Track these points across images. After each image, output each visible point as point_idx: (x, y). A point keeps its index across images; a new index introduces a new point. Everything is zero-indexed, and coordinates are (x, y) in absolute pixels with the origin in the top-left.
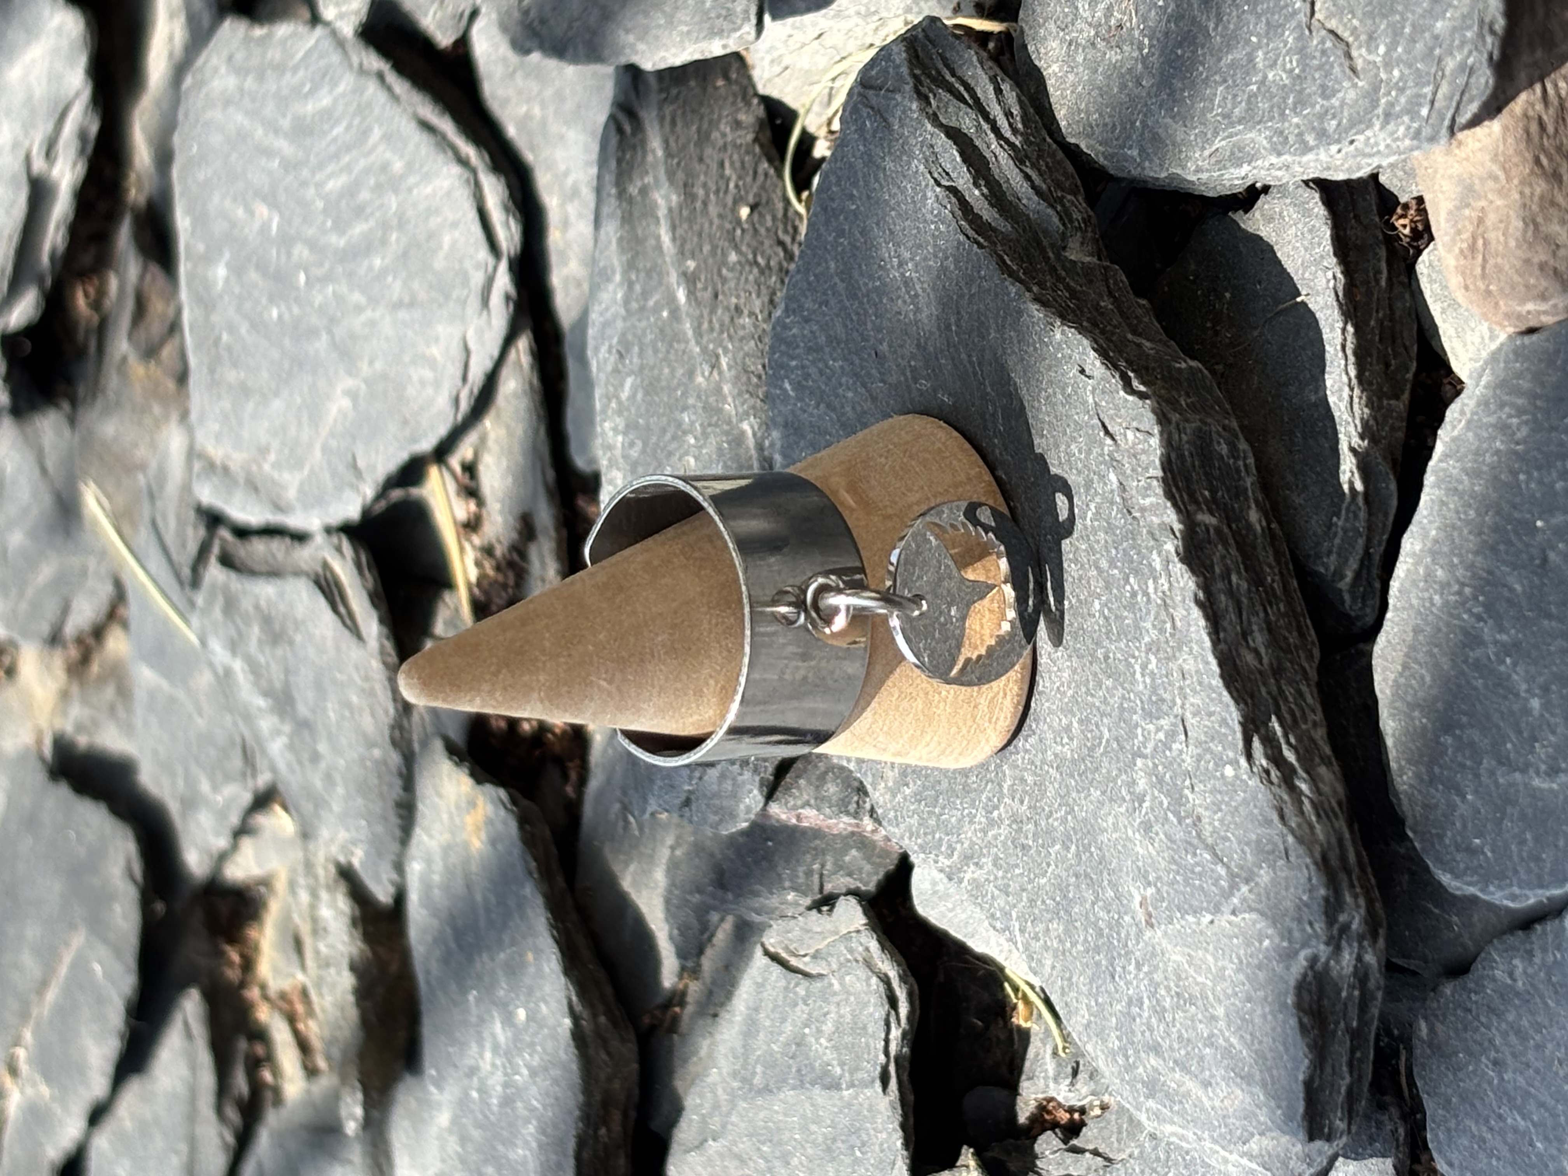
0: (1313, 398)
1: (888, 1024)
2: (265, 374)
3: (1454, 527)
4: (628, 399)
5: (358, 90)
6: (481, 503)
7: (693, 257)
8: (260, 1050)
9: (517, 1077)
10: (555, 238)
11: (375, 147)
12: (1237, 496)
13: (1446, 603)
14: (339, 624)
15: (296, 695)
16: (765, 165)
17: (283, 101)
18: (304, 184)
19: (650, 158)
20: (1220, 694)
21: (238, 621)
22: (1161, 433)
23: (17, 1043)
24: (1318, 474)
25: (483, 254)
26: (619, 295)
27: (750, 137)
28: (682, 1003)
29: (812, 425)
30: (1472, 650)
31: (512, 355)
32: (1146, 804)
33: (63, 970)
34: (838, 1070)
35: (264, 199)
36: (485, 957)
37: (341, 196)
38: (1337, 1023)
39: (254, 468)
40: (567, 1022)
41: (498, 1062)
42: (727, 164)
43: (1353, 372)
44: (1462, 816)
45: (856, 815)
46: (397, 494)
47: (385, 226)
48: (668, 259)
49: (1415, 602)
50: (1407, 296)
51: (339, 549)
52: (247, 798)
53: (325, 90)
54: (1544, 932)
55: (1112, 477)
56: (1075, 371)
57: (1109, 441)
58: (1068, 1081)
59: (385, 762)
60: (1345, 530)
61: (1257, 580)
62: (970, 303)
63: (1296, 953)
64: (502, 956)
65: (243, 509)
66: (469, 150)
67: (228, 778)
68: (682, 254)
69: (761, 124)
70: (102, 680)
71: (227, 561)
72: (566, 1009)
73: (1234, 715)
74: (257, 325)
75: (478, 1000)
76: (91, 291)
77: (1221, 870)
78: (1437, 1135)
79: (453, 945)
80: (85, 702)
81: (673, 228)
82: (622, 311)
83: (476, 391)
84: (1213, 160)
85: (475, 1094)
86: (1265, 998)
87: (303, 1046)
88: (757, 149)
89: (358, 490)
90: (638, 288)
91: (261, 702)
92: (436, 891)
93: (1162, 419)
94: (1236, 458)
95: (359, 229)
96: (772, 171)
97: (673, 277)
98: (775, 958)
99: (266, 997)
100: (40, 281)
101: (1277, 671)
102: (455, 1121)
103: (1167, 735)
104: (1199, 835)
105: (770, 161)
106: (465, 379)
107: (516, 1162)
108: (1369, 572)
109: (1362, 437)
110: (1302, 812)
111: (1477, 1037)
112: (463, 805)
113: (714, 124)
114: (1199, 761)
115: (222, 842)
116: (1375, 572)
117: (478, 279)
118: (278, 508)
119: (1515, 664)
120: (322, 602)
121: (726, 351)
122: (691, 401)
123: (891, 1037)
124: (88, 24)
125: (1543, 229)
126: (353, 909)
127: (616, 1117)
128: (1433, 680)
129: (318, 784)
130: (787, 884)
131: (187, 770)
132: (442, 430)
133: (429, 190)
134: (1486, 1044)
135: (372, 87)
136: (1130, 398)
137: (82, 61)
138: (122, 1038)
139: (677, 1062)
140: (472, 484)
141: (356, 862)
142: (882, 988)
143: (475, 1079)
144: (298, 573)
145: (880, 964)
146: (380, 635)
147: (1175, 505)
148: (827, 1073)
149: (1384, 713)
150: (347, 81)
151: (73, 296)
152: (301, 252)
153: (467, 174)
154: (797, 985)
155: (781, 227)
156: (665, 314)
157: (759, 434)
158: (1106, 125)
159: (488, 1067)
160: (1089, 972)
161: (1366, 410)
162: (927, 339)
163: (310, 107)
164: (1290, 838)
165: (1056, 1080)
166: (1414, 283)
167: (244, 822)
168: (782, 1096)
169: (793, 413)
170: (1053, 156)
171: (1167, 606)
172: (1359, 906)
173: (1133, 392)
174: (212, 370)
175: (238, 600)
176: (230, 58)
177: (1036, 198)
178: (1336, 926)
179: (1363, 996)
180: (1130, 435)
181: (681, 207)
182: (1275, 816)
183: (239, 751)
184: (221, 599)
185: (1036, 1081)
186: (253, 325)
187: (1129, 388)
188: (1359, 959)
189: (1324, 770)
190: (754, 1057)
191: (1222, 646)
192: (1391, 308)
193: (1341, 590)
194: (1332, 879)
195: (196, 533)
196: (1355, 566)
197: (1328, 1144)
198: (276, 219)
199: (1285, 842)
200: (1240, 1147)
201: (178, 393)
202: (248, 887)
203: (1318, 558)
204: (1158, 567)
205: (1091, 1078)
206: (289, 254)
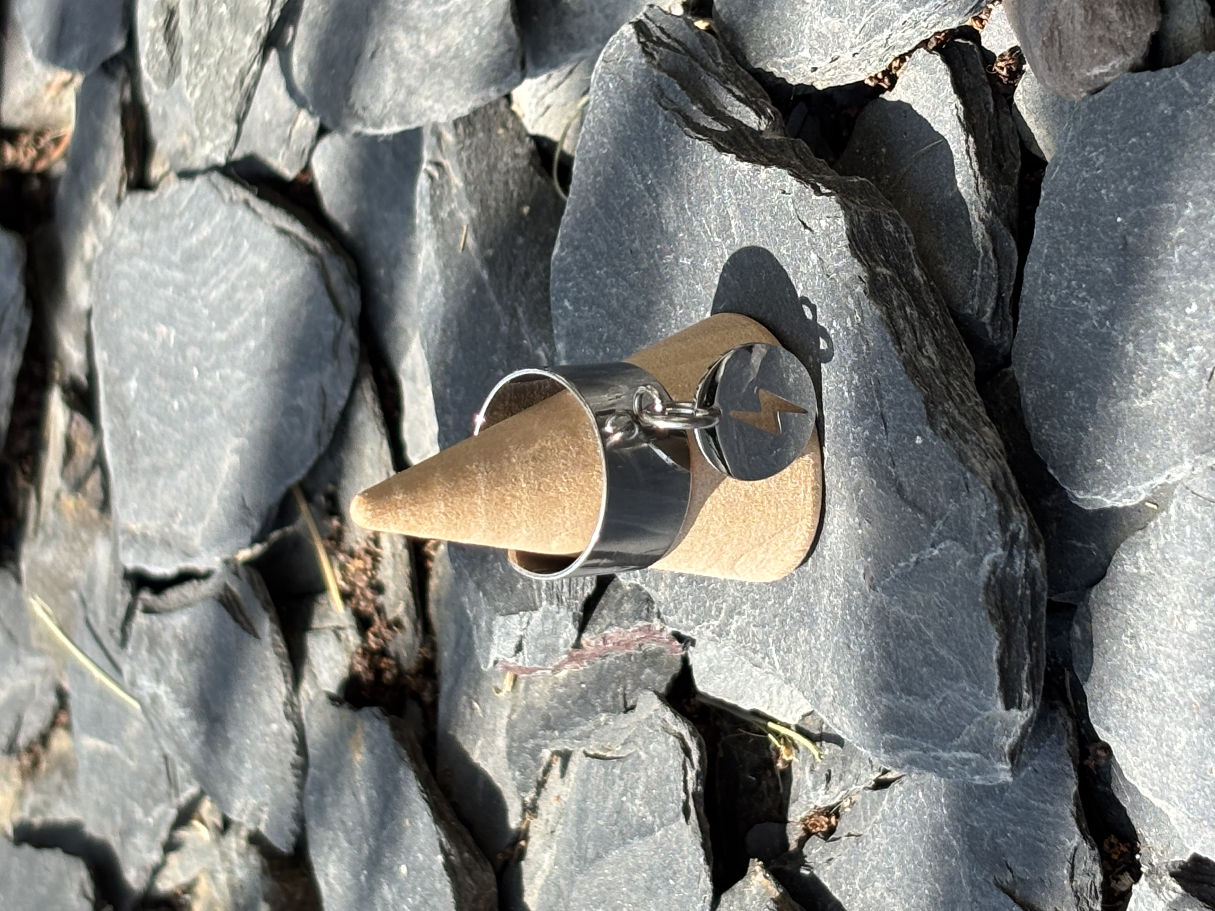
0: (950, 195)
1: (685, 768)
2: (171, 454)
4: (453, 360)
5: (231, 216)
6: (342, 519)
7: (491, 246)
11: (245, 257)
12: (904, 258)
13: (1060, 298)
16: (537, 178)
17: (173, 242)
18: (194, 299)
19: (454, 191)
20: (907, 386)
21: (160, 653)
22: (845, 215)
24: (959, 245)
25: (332, 317)
26: (439, 289)
27: (525, 163)
28: (526, 838)
29: (587, 326)
30: (1081, 324)
31: (358, 393)
34: (650, 818)
35: (164, 323)
37: (222, 301)
38: (1016, 618)
39: (167, 530)
40: (440, 858)
42: (511, 182)
43: (976, 167)
44: (1086, 445)
45: (647, 618)
46: (275, 535)
47: (257, 315)
50: (1010, 120)
51: (238, 576)
52: (172, 814)
53: (205, 224)
54: (1156, 525)
55: (814, 257)
56: (779, 193)
57: (807, 231)
58: (824, 786)
59: (281, 733)
60: (983, 279)
61: (924, 313)
62: (697, 182)
63: (981, 559)
65: (160, 564)
66: (315, 243)
67: (157, 801)
68: (483, 246)
69: (533, 153)
70: (49, 771)
71: (148, 610)
72: (439, 849)
73: (917, 398)
74: (163, 416)
77: (921, 516)
80: (38, 790)
81: (475, 232)
82: (443, 300)
83: (333, 427)
88: (532, 169)
89: (248, 524)
90: (452, 279)
93: (845, 207)
94: (901, 233)
95: (236, 323)
96: (543, 182)
97: (477, 264)
98: (596, 757)
101: (946, 370)
103: (871, 430)
104: (902, 496)
105: (542, 175)
106: (324, 418)
108: (1003, 311)
109: (988, 210)
110: (975, 457)
111: (1117, 622)
112: (345, 732)
113: (498, 158)
114: (896, 442)
115: (155, 857)
116: (1008, 310)
117: (329, 336)
118: (188, 555)
119: (1112, 325)
120: (225, 615)
121: (521, 303)
122: (498, 346)
123: (688, 778)
124: (19, 243)
125: (1098, 12)
126: (262, 863)
130: (599, 710)
131: (124, 810)
132: (310, 461)
134: (1124, 625)
135: (241, 212)
136: (820, 198)
137: (17, 272)
139: (525, 882)
141: (262, 828)
142: (678, 744)
144: (204, 599)
145: (675, 727)
146: (272, 630)
147: (860, 260)
148: (641, 825)
149: (1024, 389)
150: (220, 214)
152: (193, 352)
153: (314, 260)
154: (613, 768)
157: (550, 354)
161: (989, 192)
162: (667, 224)
163: (194, 240)
164: (968, 475)
165: (815, 788)
166: (1014, 110)
167: (171, 837)
168: (609, 858)
169: (573, 323)
170: (746, 78)
171: (861, 333)
172: (1023, 520)
173: (822, 194)
174: (130, 462)
175: (159, 635)
176: (132, 222)
177: (737, 103)
178: (1008, 534)
179: (1033, 596)
180: (823, 223)
181: (479, 216)
182: (956, 462)
183: (164, 777)
184: (146, 641)
185: (800, 799)
186: (160, 418)
187: (818, 192)
188: (1027, 564)
189: (986, 429)
190: (585, 837)
191: (904, 354)
192: (999, 129)
193: (984, 324)
194: (1002, 499)
195: (123, 598)
196: (992, 304)
197: (1019, 713)
198: (173, 333)
199: (965, 478)
200: (955, 743)
201: (101, 518)
202: (176, 895)
203: (965, 302)
204: (853, 307)
205: (841, 779)
206: (184, 357)
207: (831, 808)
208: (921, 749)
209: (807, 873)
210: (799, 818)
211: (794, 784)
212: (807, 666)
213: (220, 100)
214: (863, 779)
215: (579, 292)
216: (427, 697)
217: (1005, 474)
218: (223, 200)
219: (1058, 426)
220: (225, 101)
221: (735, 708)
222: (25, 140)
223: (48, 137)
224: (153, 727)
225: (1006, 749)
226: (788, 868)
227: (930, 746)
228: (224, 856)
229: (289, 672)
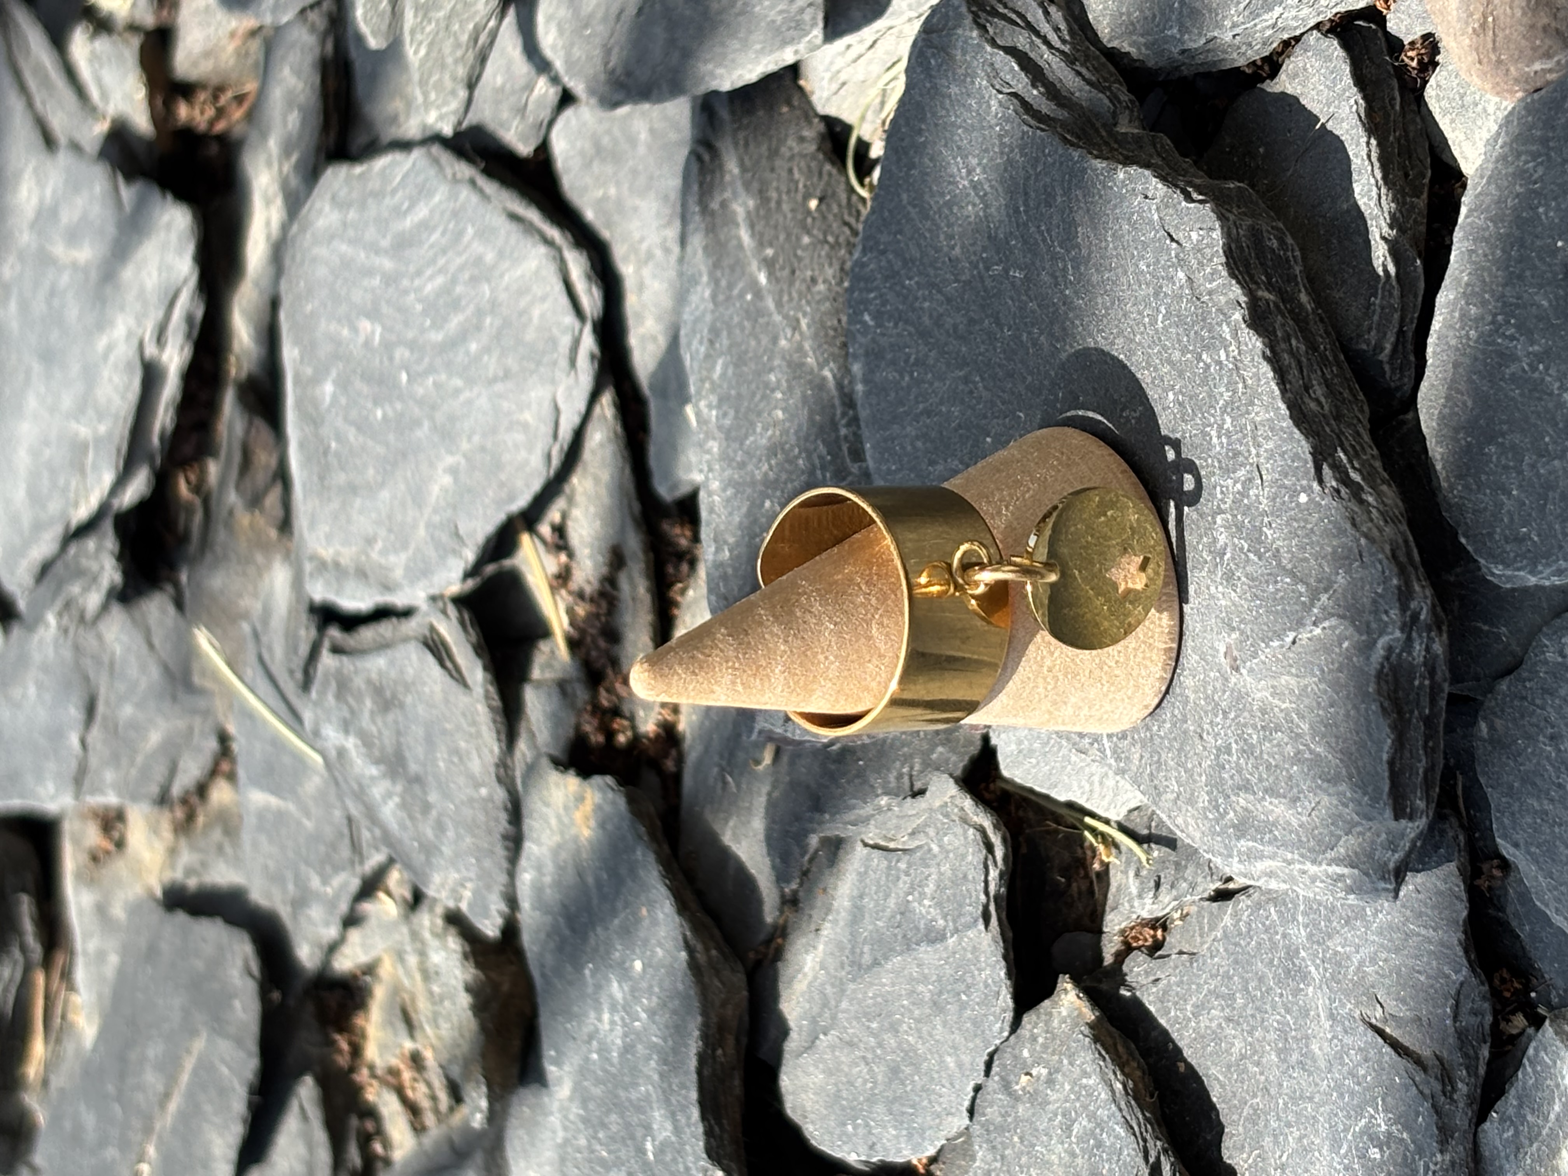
0: (1345, 206)
1: (986, 867)
2: (371, 472)
3: (1483, 269)
4: (720, 377)
5: (454, 197)
6: (571, 555)
7: (771, 245)
8: (370, 1126)
9: (637, 1024)
10: (632, 302)
11: (469, 245)
12: (1289, 281)
13: (1481, 335)
14: (448, 679)
15: (407, 754)
16: (828, 167)
17: (382, 224)
18: (406, 292)
19: (728, 178)
20: (1292, 433)
21: (351, 700)
22: (1222, 227)
23: (141, 1160)
24: (1354, 267)
25: (569, 319)
26: (707, 293)
27: (814, 148)
28: (785, 935)
29: (892, 345)
30: (1508, 367)
31: (597, 410)
32: (1228, 556)
33: (185, 1078)
34: (941, 922)
35: (368, 316)
36: (599, 930)
37: (439, 295)
38: (1411, 712)
39: (363, 558)
40: (683, 955)
41: (617, 1018)
42: (795, 171)
43: (1379, 174)
44: (1509, 511)
46: (490, 569)
47: (480, 313)
48: (749, 253)
49: (1453, 342)
50: (1418, 120)
51: (444, 612)
52: (355, 884)
53: (422, 204)
55: (1181, 275)
56: (1140, 198)
57: (1174, 245)
58: (1151, 894)
59: (490, 799)
60: (1383, 308)
61: (1313, 347)
62: (1036, 180)
63: (1375, 642)
64: (616, 922)
65: (354, 598)
66: (554, 233)
67: (337, 869)
68: (761, 244)
69: (822, 137)
70: (208, 826)
71: (337, 650)
72: (681, 944)
73: (1305, 448)
74: (363, 426)
75: (593, 973)
76: (193, 477)
77: (1302, 588)
78: (1502, 823)
79: (567, 932)
80: (193, 848)
81: (752, 226)
82: (711, 306)
83: (566, 447)
84: (1246, 13)
85: (595, 1056)
86: (1348, 697)
87: (413, 1109)
88: (821, 156)
89: (461, 557)
90: (723, 283)
91: (374, 771)
92: (548, 891)
93: (1221, 217)
94: (1287, 250)
95: (455, 322)
96: (834, 171)
97: (754, 265)
98: (876, 847)
99: (374, 1076)
100: (151, 459)
101: (1338, 417)
102: (577, 1088)
103: (1244, 484)
104: (1279, 564)
105: (833, 163)
106: (555, 436)
107: (639, 1099)
109: (1391, 227)
110: (1371, 520)
111: (1534, 720)
112: (571, 805)
113: (782, 141)
114: (1274, 499)
115: (332, 932)
116: (1410, 347)
117: (566, 341)
118: (387, 588)
119: (1547, 369)
120: (430, 659)
121: (805, 314)
122: (777, 362)
123: (990, 878)
124: (195, 216)
126: (463, 947)
127: (731, 1040)
128: (1474, 402)
129: (429, 833)
130: (880, 791)
131: (297, 877)
132: (536, 486)
133: (519, 273)
134: (1542, 724)
135: (465, 193)
136: (1192, 205)
137: (190, 249)
138: (245, 1122)
139: (781, 986)
140: (561, 543)
141: (464, 907)
142: (979, 837)
143: (595, 1043)
144: (406, 640)
145: (975, 819)
146: (485, 679)
147: (1239, 282)
148: (930, 929)
149: (1431, 443)
150: (441, 193)
151: (176, 484)
152: (401, 353)
153: (553, 252)
154: (898, 861)
155: (846, 212)
156: (749, 297)
157: (839, 374)
158: (1146, 18)
159: (607, 1027)
160: (1176, 745)
161: (1393, 205)
162: (997, 229)
163: (408, 222)
164: (1363, 541)
165: (1140, 896)
166: (1423, 109)
167: (352, 909)
168: (889, 966)
169: (873, 340)
170: (1096, 58)
171: (1237, 368)
172: (1426, 597)
173: (1193, 201)
174: (322, 478)
175: (351, 680)
176: (333, 198)
177: (1088, 88)
178: (1409, 613)
179: (1432, 687)
180: (1194, 236)
181: (757, 209)
182: (1348, 526)
183: (347, 841)
184: (334, 685)
185: (1121, 908)
186: (359, 429)
187: (1188, 198)
188: (1428, 649)
189: (1384, 488)
190: (861, 940)
191: (1289, 395)
192: (1405, 131)
193: (1381, 362)
194: (1402, 572)
195: (306, 633)
196: (1393, 339)
197: (1410, 825)
198: (378, 330)
199: (1359, 545)
200: (1328, 855)
201: (279, 540)
202: (355, 977)
203: (1359, 336)
204: (1228, 337)
205: (1172, 886)
206: (391, 359)
207: (1157, 919)
208: (1285, 861)
209: (1128, 994)
210: (1117, 928)
211: (1113, 889)
212: (1147, 755)
213: (450, 60)
214: (1200, 889)
215: (884, 304)
216: (670, 765)
217: (1406, 541)
218: (445, 177)
219: (1474, 487)
220: (456, 62)
221: (1047, 797)
222: (202, 96)
223: (229, 94)
224: (337, 783)
225: (1392, 865)
226: (1104, 986)
227: (1296, 857)
228: (415, 935)
229: (503, 729)
